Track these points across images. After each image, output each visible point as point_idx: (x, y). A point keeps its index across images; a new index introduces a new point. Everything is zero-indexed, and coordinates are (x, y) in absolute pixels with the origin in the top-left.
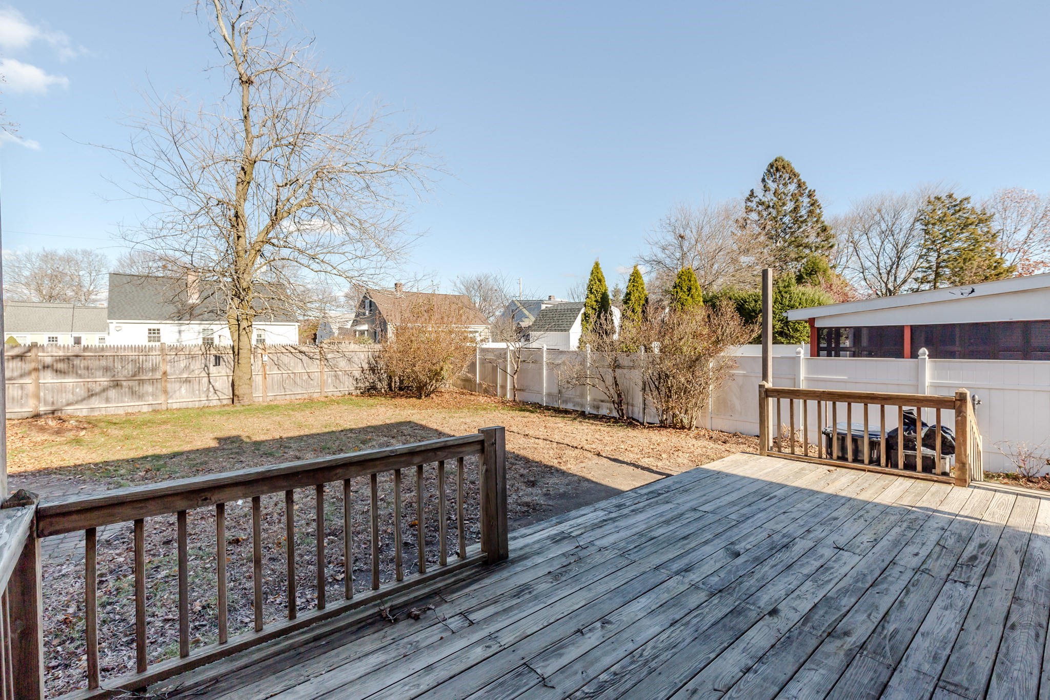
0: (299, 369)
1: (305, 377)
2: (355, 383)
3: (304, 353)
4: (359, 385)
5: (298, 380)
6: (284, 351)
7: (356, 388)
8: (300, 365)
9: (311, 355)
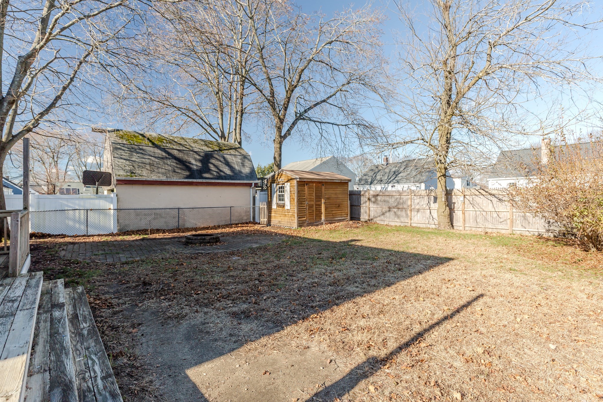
0: (490, 208)
1: (495, 215)
2: (547, 225)
3: (494, 195)
4: (552, 228)
5: (489, 217)
6: (478, 193)
7: (548, 231)
8: (491, 205)
9: (501, 197)
